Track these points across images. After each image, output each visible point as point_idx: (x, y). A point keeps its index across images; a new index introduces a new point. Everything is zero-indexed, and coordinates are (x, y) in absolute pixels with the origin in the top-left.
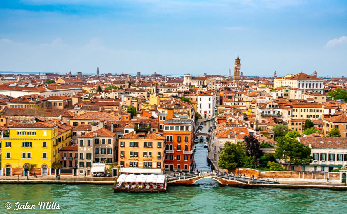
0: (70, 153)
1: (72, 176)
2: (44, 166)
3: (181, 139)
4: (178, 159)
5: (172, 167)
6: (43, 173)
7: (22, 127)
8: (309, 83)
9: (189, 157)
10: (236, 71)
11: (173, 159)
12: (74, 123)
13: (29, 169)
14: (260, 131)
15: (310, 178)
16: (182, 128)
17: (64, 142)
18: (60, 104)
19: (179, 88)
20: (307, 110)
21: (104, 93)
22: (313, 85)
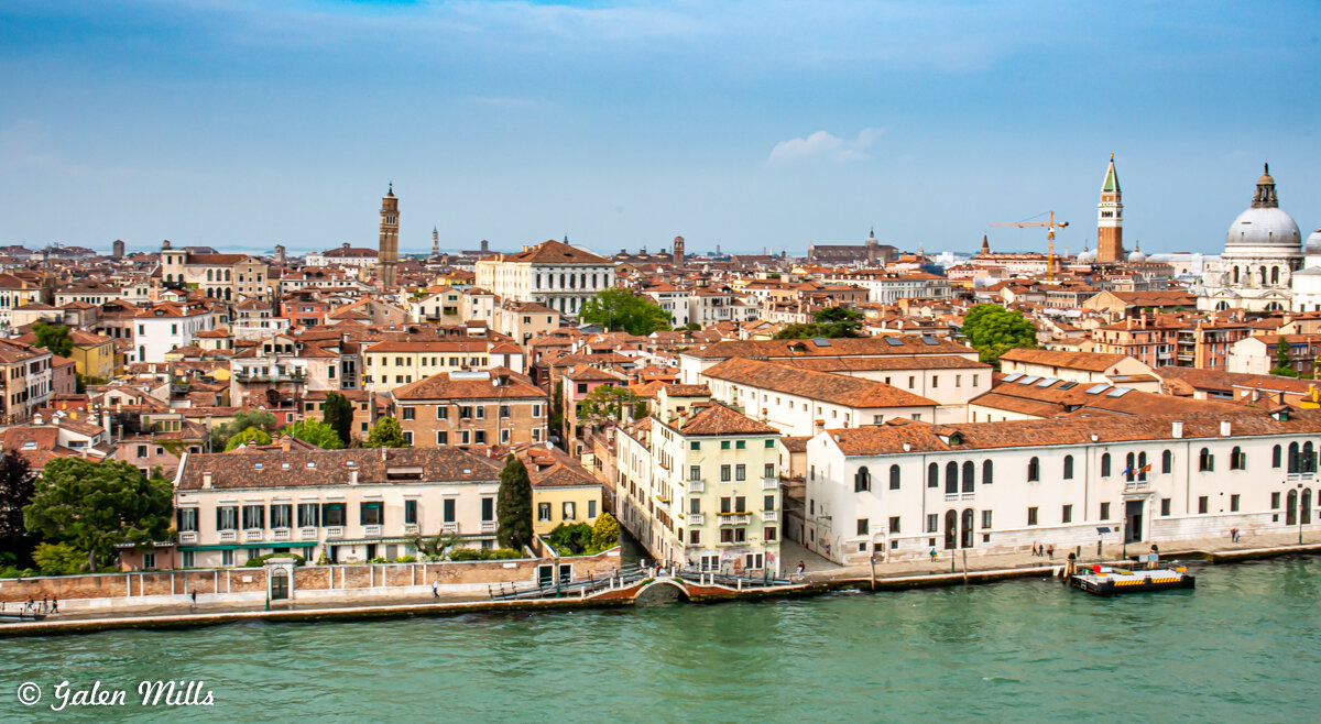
8: (568, 272)
10: (386, 237)
14: (156, 434)
15: (167, 591)
19: (126, 293)
20: (442, 359)
22: (583, 278)
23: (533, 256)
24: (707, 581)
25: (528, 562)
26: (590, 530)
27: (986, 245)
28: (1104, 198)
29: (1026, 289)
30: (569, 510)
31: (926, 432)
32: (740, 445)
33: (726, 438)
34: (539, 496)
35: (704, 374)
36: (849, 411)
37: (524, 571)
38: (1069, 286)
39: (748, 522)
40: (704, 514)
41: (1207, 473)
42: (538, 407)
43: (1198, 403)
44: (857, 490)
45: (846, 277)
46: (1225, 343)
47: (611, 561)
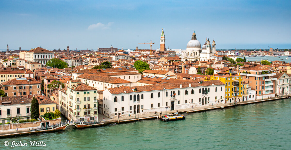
8: (43, 54)
20: (13, 76)
22: (46, 56)
23: (34, 51)
24: (81, 124)
25: (39, 122)
26: (53, 114)
27: (137, 48)
28: (161, 38)
29: (146, 57)
30: (48, 109)
31: (129, 88)
32: (88, 93)
33: (85, 91)
34: (41, 107)
35: (78, 77)
36: (112, 84)
37: (38, 124)
38: (155, 56)
39: (91, 110)
40: (81, 109)
41: (187, 95)
42: (39, 86)
43: (184, 81)
44: (114, 102)
45: (107, 55)
46: (188, 68)
47: (59, 120)
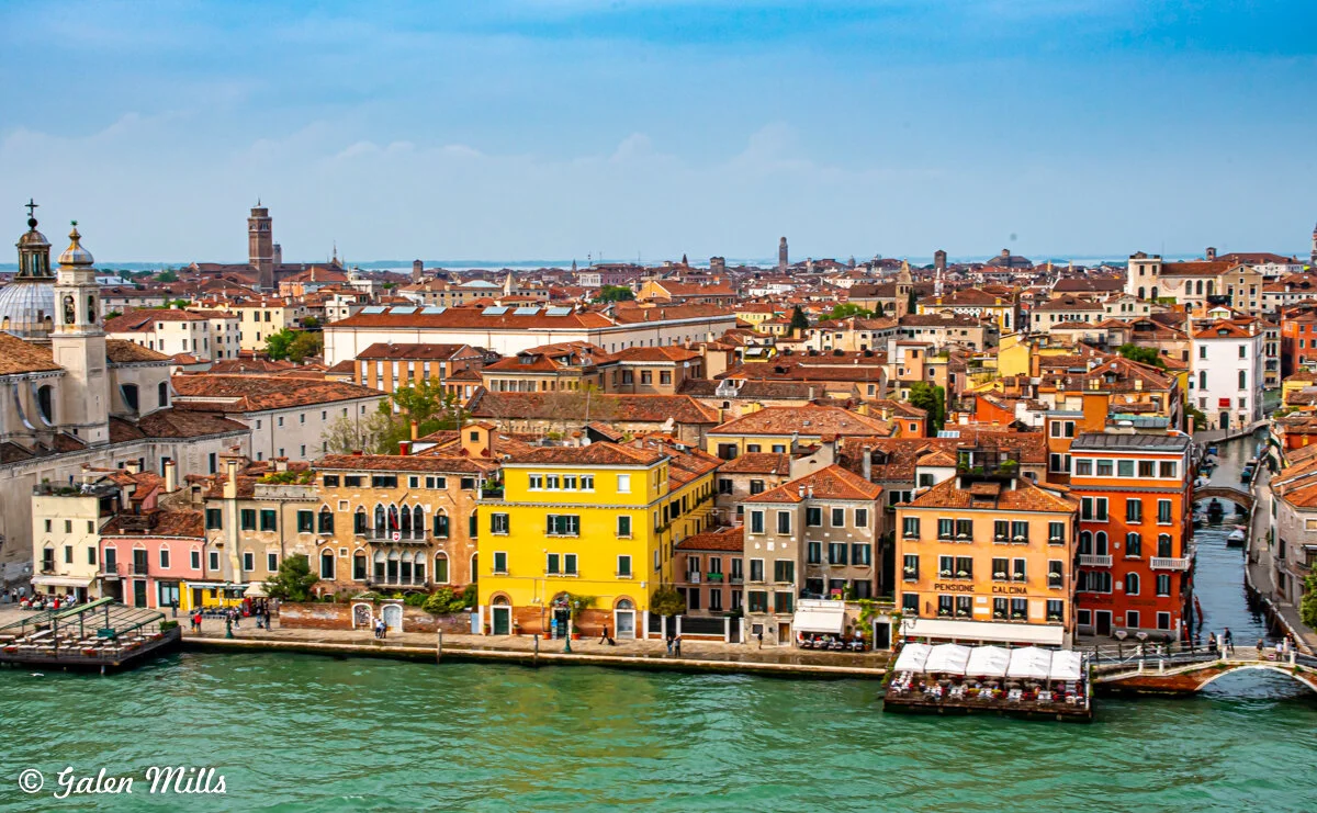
0: (713, 560)
1: (723, 644)
2: (623, 602)
3: (1140, 511)
4: (1131, 588)
5: (1103, 619)
6: (620, 628)
7: (545, 461)
9: (1177, 582)
11: (1107, 589)
12: (720, 445)
13: (572, 614)
16: (1146, 469)
17: (690, 516)
18: (663, 376)
19: (1109, 310)
21: (818, 333)
